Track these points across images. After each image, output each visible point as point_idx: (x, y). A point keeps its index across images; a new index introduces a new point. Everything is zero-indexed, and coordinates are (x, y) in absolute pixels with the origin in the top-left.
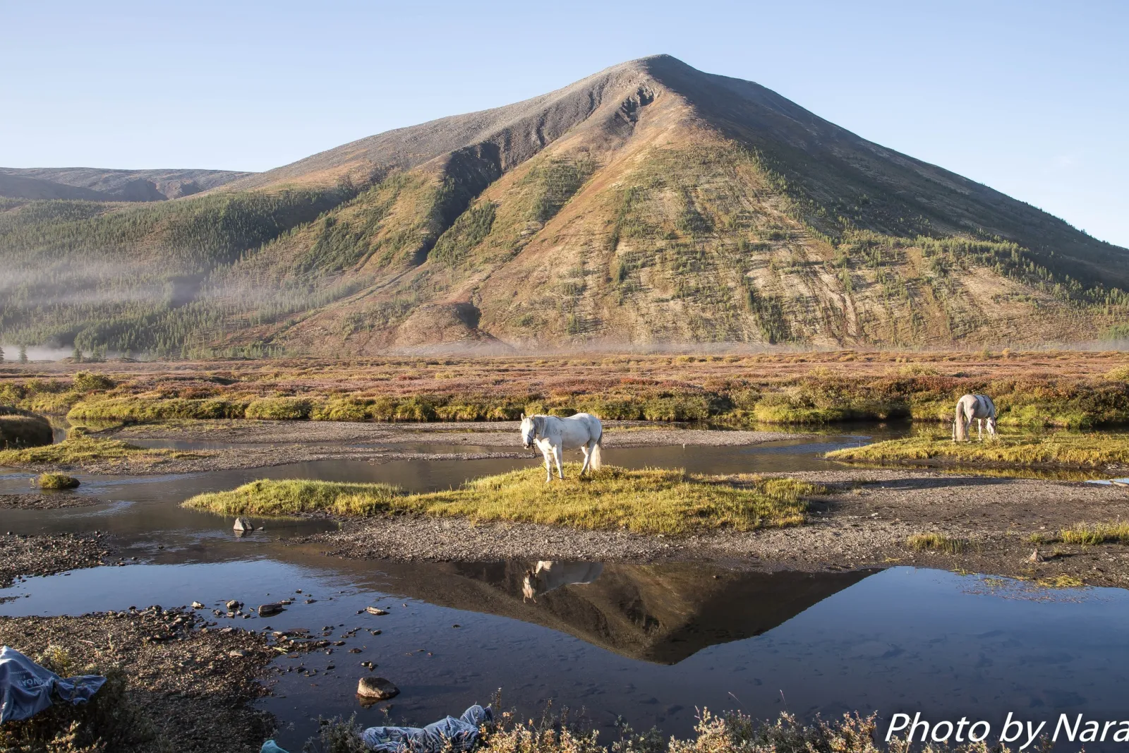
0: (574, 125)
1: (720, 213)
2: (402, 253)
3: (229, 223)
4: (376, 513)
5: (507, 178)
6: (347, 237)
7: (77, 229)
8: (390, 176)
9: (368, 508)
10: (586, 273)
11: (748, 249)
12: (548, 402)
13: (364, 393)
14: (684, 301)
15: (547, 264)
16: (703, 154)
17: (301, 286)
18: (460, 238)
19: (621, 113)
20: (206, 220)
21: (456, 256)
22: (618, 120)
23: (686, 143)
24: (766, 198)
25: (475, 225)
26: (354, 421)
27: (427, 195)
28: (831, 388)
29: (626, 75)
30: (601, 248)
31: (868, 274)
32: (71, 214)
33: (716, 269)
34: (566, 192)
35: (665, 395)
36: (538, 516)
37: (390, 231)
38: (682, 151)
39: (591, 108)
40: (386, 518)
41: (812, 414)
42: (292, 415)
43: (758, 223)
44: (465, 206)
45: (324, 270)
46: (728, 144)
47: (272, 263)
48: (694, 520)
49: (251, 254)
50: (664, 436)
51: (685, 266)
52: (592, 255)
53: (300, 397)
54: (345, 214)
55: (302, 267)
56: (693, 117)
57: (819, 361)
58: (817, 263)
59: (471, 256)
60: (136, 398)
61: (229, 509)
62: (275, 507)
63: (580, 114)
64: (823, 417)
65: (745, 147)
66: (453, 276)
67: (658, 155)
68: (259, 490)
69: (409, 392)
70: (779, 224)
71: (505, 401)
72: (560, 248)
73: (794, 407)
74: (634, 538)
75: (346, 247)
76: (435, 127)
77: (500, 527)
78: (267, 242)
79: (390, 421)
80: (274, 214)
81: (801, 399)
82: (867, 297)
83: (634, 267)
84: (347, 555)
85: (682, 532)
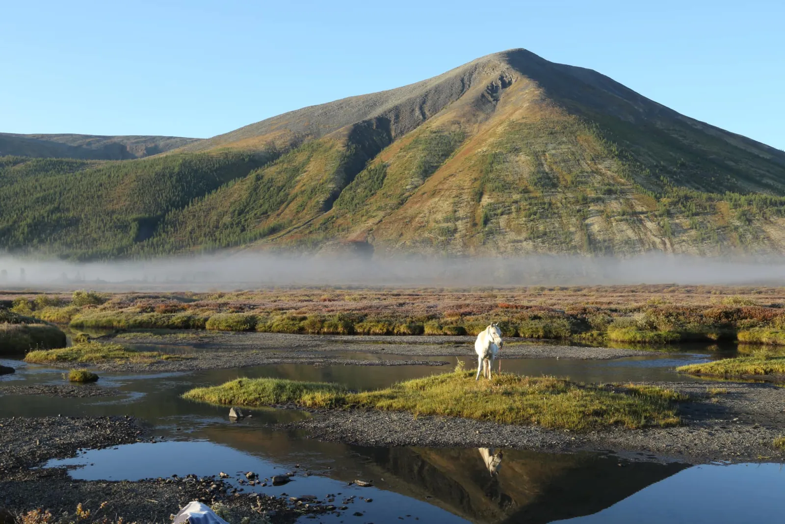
0: (449, 103)
1: (564, 173)
2: (313, 202)
3: (181, 177)
4: (336, 406)
5: (396, 144)
6: (272, 189)
7: (66, 181)
8: (306, 142)
9: (329, 402)
10: (457, 219)
11: (586, 201)
12: (442, 321)
13: (298, 311)
14: (534, 242)
15: (426, 211)
16: (551, 127)
17: (235, 226)
18: (359, 190)
19: (486, 94)
20: (164, 175)
21: (356, 205)
22: (483, 100)
23: (537, 118)
24: (601, 161)
25: (370, 181)
26: (290, 333)
27: (334, 157)
28: (671, 315)
29: (491, 65)
30: (469, 199)
31: (685, 222)
32: (61, 169)
33: (560, 217)
34: (442, 155)
35: (536, 317)
36: (466, 412)
37: (304, 185)
38: (534, 124)
39: (462, 91)
40: (344, 410)
41: (655, 335)
42: (243, 327)
43: (594, 181)
44: (363, 167)
45: (253, 214)
46: (571, 119)
47: (213, 208)
48: (591, 419)
49: (198, 201)
50: (540, 350)
51: (535, 215)
52: (462, 205)
53: (248, 314)
54: (270, 171)
55: (237, 212)
56: (543, 97)
57: (647, 292)
58: (642, 213)
59: (366, 205)
60: (122, 312)
61: (220, 400)
62: (256, 399)
63: (454, 95)
64: (665, 337)
65: (585, 120)
66: (353, 220)
67: (515, 127)
68: (241, 386)
69: (333, 311)
70: (611, 182)
71: (408, 320)
72: (437, 199)
73: (640, 329)
74: (545, 431)
75: (270, 197)
76: (340, 104)
77: (438, 420)
78: (209, 192)
79: (318, 333)
80: (216, 171)
81: (646, 323)
82: (684, 241)
83: (495, 214)
84: (324, 439)
85: (584, 428)
